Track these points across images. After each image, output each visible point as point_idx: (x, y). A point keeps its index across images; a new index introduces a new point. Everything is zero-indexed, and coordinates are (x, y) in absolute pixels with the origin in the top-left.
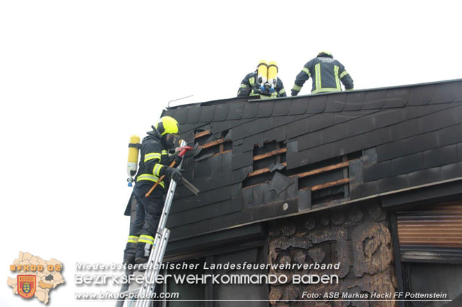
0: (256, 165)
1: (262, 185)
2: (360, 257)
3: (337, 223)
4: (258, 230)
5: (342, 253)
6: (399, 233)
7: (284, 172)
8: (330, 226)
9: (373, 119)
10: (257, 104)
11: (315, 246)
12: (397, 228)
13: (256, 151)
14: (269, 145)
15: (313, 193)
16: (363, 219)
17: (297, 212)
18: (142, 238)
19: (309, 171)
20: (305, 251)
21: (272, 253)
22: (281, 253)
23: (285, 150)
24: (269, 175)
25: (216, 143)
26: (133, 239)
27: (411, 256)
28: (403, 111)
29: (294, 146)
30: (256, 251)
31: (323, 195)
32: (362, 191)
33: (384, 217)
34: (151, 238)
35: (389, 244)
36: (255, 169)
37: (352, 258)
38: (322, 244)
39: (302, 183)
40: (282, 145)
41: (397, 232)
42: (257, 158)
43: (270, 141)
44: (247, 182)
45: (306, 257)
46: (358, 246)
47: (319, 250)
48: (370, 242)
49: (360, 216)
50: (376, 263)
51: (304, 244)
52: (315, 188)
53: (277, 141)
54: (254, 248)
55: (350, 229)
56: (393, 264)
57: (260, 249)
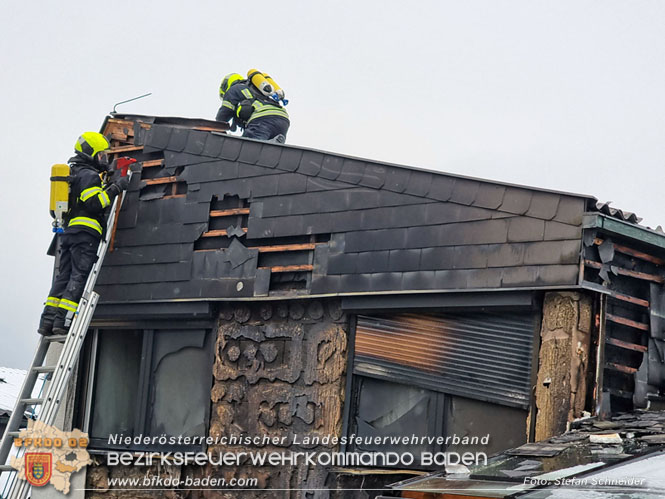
0: (213, 223)
1: (217, 252)
2: (312, 361)
3: (294, 317)
4: (206, 310)
5: (295, 354)
6: (356, 341)
7: (243, 240)
8: (288, 317)
9: (348, 196)
10: (222, 139)
11: (268, 340)
12: (355, 334)
13: (214, 204)
14: (230, 200)
15: (273, 275)
16: (323, 317)
17: (252, 296)
18: (63, 303)
19: (271, 245)
20: (257, 344)
21: (221, 340)
22: (230, 341)
23: (248, 211)
24: (225, 241)
25: (168, 181)
26: (53, 302)
27: (364, 368)
28: (378, 195)
29: (258, 209)
30: (204, 333)
31: (284, 279)
32: (323, 285)
33: (343, 320)
34: (74, 304)
35: (344, 352)
36: (210, 229)
37: (304, 361)
38: (277, 339)
39: (263, 259)
40: (246, 204)
41: (355, 338)
42: (215, 214)
43: (232, 195)
44: (199, 244)
45: (258, 351)
46: (313, 348)
47: (272, 346)
48: (326, 346)
49: (320, 313)
50: (327, 372)
51: (257, 336)
52: (275, 269)
53: (241, 197)
54: (202, 329)
55: (307, 327)
56: (344, 374)
57: (208, 332)
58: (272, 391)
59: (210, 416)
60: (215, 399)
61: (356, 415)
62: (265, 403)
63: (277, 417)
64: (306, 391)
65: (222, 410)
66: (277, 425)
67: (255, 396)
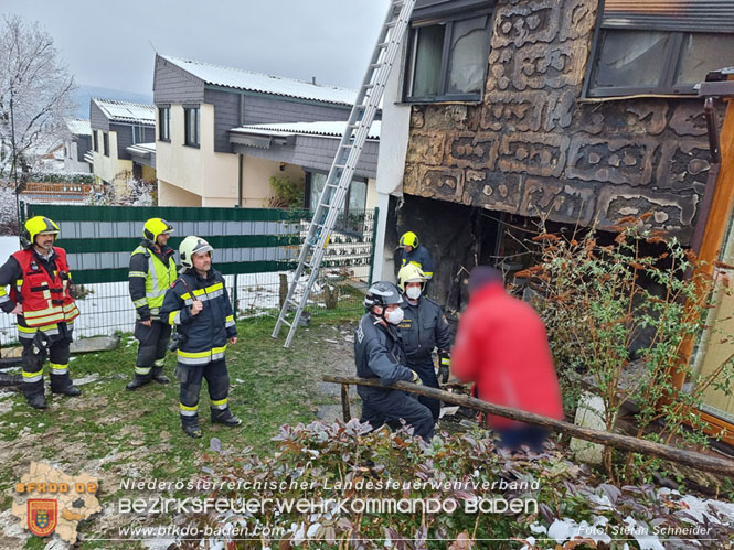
2: (567, 24)
5: (554, 20)
11: (534, 13)
20: (525, 18)
21: (498, 20)
22: (505, 19)
27: (611, 22)
30: (486, 17)
35: (594, 12)
37: (560, 24)
38: (540, 12)
45: (524, 23)
46: (568, 14)
47: (536, 17)
48: (579, 10)
50: (579, 29)
51: (525, 12)
54: (485, 15)
56: (593, 29)
57: (489, 16)
58: (534, 51)
59: (488, 73)
60: (491, 62)
61: (599, 59)
62: (527, 60)
63: (536, 69)
64: (561, 47)
65: (497, 69)
66: (536, 73)
67: (520, 56)
